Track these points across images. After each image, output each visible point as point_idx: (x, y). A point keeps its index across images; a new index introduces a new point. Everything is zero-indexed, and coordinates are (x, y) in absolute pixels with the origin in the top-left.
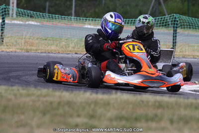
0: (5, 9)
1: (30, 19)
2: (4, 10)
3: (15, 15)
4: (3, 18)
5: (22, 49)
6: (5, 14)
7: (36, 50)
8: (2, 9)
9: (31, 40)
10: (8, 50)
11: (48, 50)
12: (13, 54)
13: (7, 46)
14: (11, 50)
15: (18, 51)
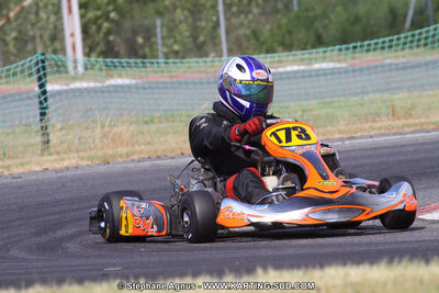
0: (43, 61)
1: (115, 72)
2: (40, 65)
3: (81, 69)
4: (41, 86)
5: (91, 158)
6: (45, 75)
7: (127, 155)
8: (37, 63)
9: (115, 130)
10: (58, 166)
11: (156, 151)
12: (70, 173)
13: (58, 153)
14: (66, 163)
15: (84, 163)
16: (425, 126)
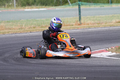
16: (75, 28)
